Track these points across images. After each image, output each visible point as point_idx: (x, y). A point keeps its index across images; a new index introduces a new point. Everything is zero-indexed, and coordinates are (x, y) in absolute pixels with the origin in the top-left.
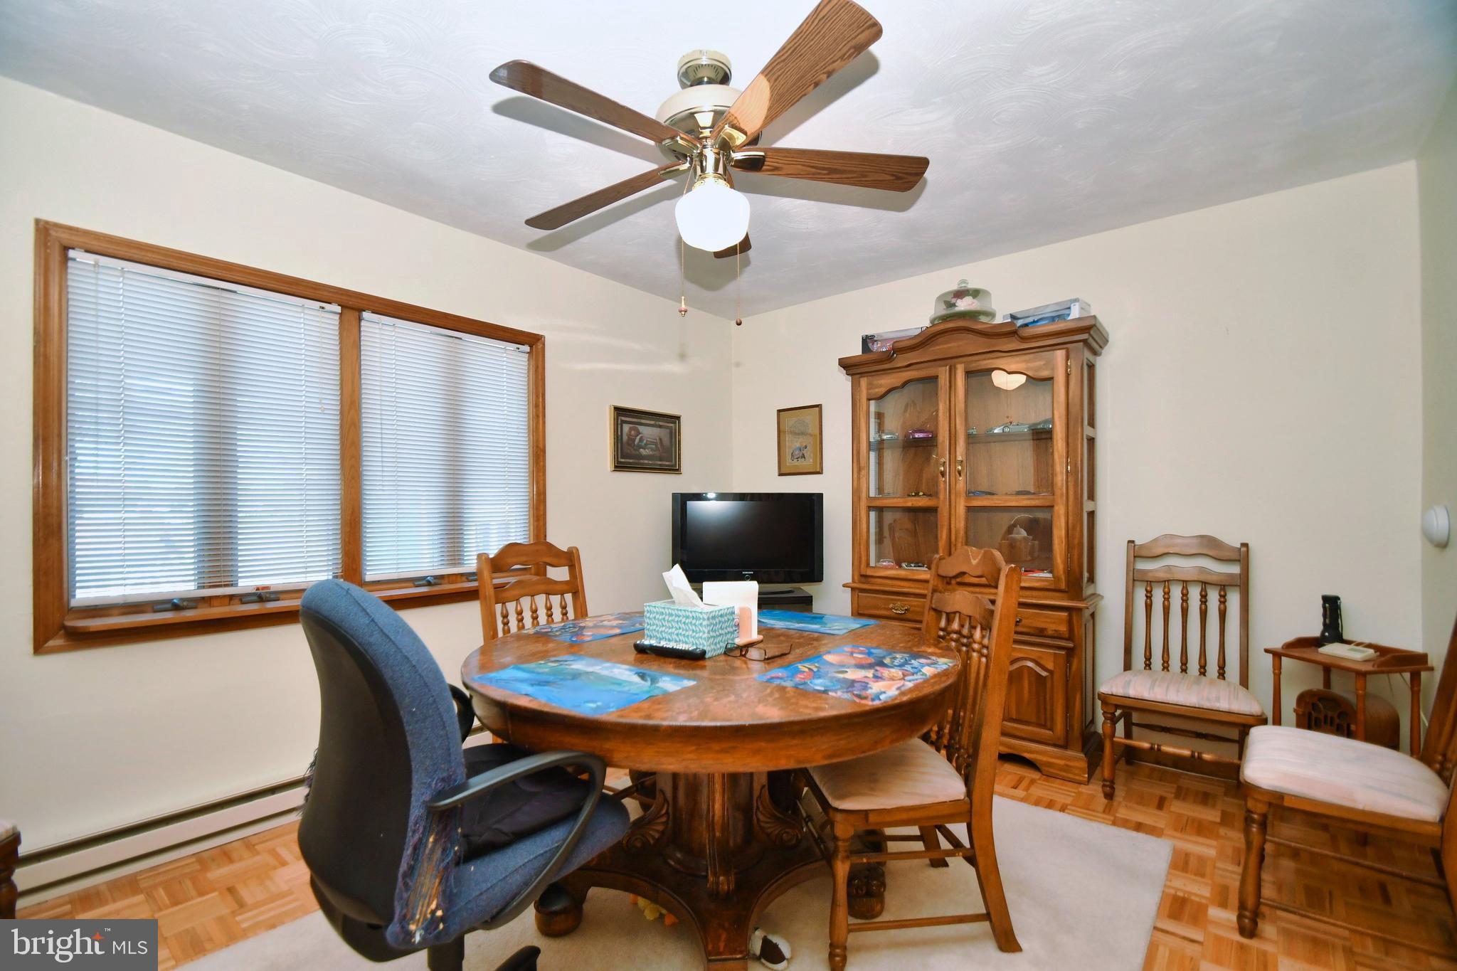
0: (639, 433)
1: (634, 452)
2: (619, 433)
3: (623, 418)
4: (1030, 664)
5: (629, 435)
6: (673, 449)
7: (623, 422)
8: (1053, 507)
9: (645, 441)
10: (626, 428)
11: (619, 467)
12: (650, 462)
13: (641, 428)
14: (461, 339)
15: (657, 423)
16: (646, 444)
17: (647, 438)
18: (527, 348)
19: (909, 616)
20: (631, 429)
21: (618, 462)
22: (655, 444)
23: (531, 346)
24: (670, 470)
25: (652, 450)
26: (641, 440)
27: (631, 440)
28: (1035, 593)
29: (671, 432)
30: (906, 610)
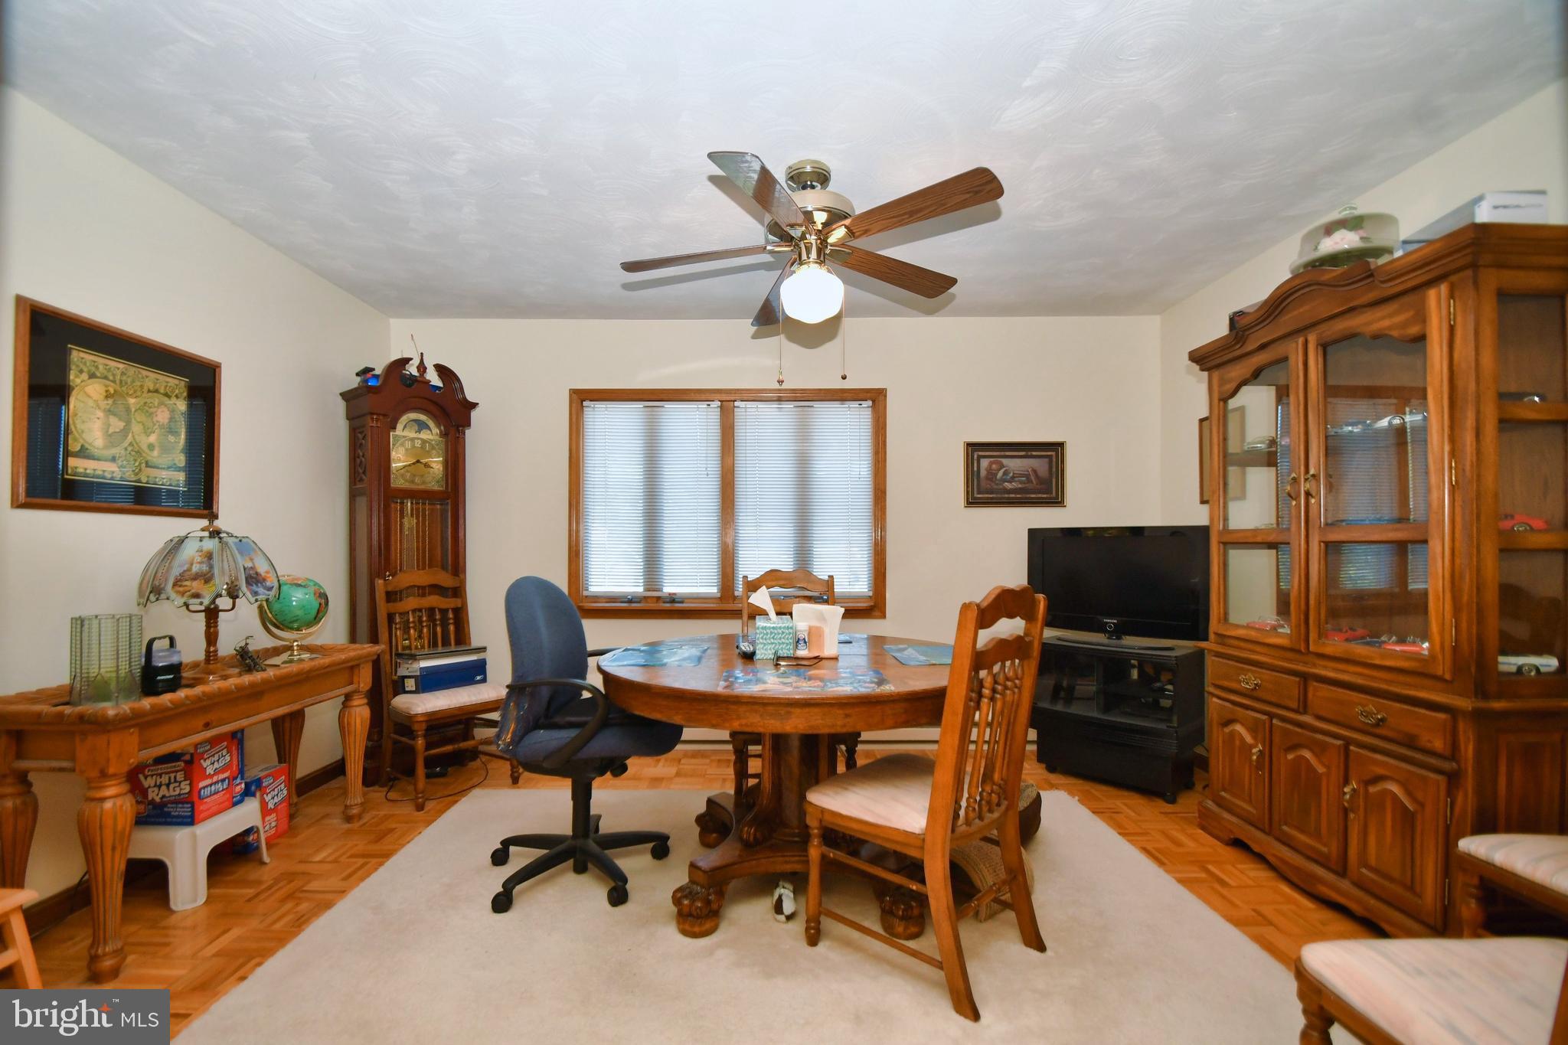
0: (1002, 466)
1: (995, 487)
2: (975, 469)
3: (980, 453)
4: (1394, 788)
5: (989, 470)
6: (1054, 480)
7: (980, 457)
8: (1425, 542)
9: (1011, 474)
10: (985, 463)
11: (972, 502)
12: (1018, 496)
13: (1005, 461)
14: (812, 407)
15: (1029, 453)
16: (1013, 477)
17: (1013, 471)
18: (870, 403)
19: (1259, 694)
20: (991, 463)
21: (974, 498)
22: (1027, 476)
23: (874, 401)
24: (1053, 503)
25: (1021, 482)
26: (1005, 473)
27: (991, 475)
28: (1402, 678)
29: (1051, 462)
30: (1256, 684)
